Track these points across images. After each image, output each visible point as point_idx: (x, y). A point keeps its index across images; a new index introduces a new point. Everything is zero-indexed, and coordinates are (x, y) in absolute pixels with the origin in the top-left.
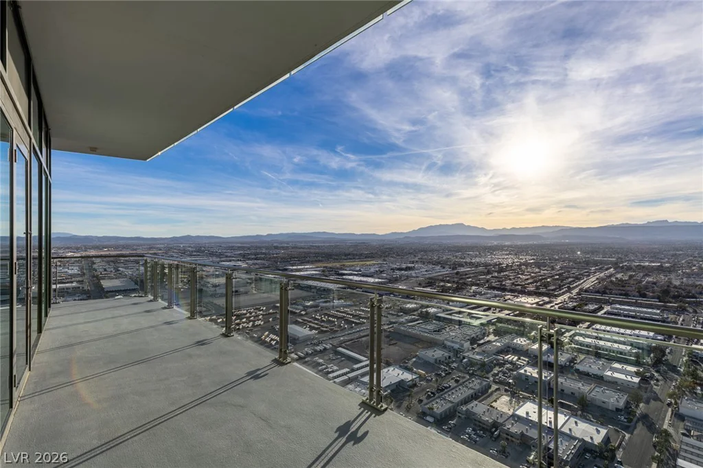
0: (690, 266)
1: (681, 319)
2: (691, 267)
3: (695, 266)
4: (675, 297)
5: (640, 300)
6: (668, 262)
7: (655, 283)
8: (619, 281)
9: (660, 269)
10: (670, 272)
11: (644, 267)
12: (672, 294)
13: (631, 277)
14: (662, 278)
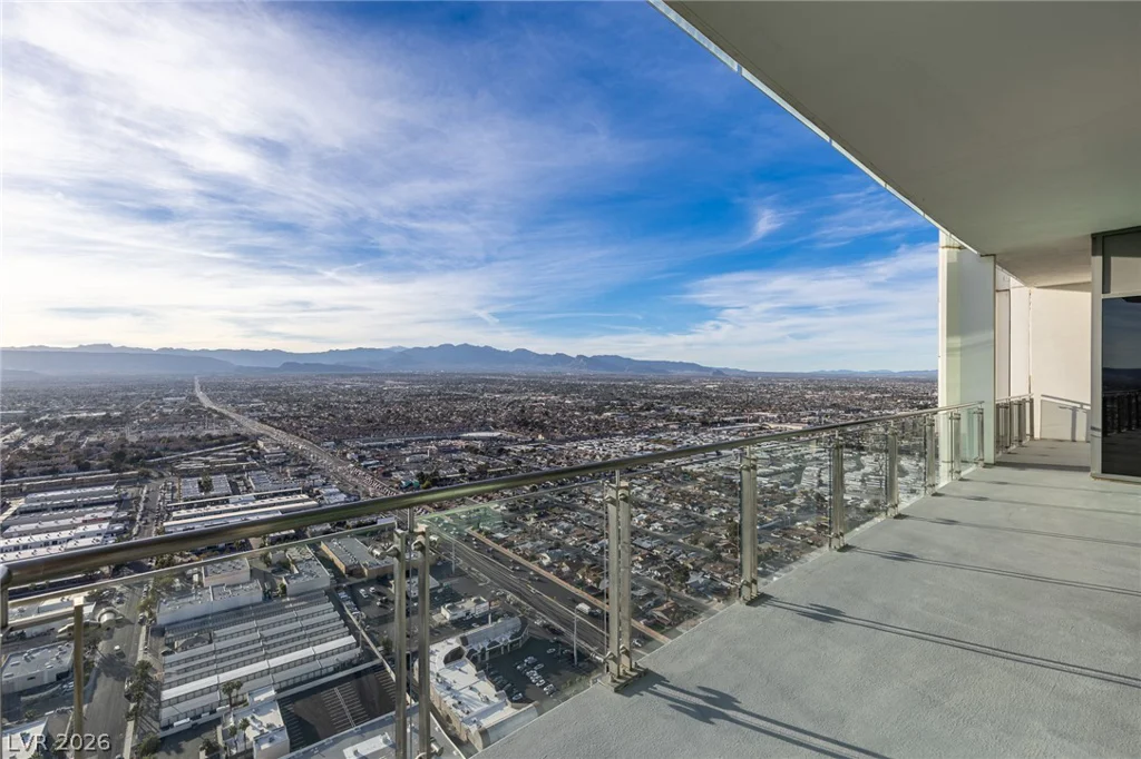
0: (148, 411)
1: (145, 491)
2: (149, 414)
3: (154, 411)
4: (134, 461)
5: (81, 476)
6: (117, 410)
7: (101, 445)
8: (38, 449)
9: (107, 421)
10: (123, 424)
11: (79, 420)
12: (128, 457)
13: (58, 439)
14: (112, 435)
